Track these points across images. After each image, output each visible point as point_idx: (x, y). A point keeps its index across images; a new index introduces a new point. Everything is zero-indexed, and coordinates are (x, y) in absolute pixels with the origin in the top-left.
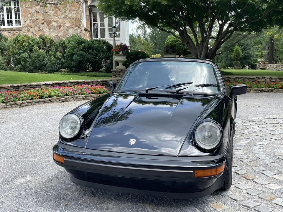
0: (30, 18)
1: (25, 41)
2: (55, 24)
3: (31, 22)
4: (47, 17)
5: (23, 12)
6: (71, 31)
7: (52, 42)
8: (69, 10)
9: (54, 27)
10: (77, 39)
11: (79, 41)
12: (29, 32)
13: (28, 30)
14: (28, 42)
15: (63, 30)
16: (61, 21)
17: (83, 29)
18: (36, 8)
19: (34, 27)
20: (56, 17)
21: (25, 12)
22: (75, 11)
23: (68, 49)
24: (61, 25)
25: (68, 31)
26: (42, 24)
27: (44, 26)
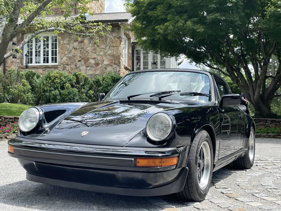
0: (67, 55)
1: (57, 77)
2: (92, 61)
3: (68, 59)
4: (85, 53)
5: (60, 49)
6: (109, 69)
7: (86, 79)
8: (108, 46)
9: (91, 65)
10: (113, 76)
11: (115, 78)
12: (65, 70)
13: (64, 68)
14: (61, 79)
15: (100, 68)
16: (99, 58)
17: (122, 67)
18: (74, 45)
19: (70, 64)
20: (95, 54)
21: (62, 49)
22: (115, 47)
23: (102, 87)
24: (99, 62)
25: (106, 69)
26: (79, 61)
27: (81, 64)
